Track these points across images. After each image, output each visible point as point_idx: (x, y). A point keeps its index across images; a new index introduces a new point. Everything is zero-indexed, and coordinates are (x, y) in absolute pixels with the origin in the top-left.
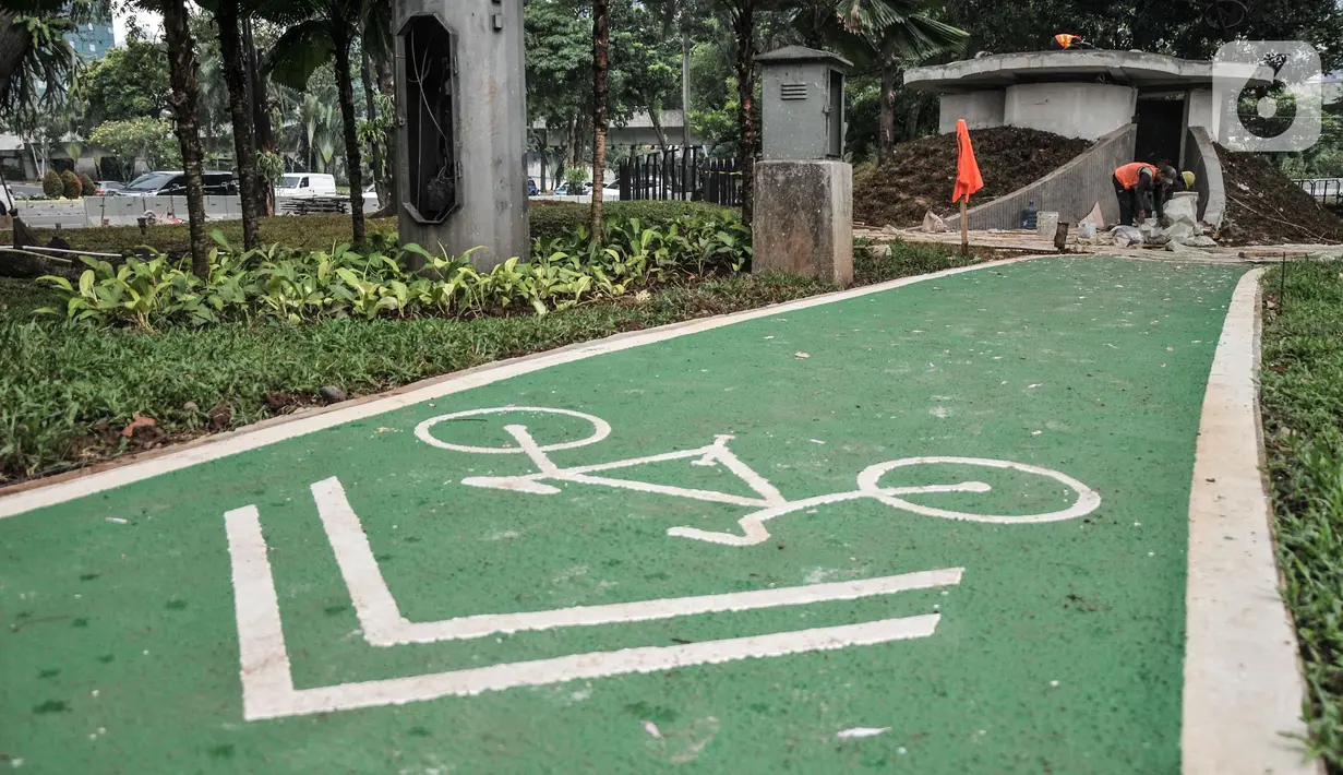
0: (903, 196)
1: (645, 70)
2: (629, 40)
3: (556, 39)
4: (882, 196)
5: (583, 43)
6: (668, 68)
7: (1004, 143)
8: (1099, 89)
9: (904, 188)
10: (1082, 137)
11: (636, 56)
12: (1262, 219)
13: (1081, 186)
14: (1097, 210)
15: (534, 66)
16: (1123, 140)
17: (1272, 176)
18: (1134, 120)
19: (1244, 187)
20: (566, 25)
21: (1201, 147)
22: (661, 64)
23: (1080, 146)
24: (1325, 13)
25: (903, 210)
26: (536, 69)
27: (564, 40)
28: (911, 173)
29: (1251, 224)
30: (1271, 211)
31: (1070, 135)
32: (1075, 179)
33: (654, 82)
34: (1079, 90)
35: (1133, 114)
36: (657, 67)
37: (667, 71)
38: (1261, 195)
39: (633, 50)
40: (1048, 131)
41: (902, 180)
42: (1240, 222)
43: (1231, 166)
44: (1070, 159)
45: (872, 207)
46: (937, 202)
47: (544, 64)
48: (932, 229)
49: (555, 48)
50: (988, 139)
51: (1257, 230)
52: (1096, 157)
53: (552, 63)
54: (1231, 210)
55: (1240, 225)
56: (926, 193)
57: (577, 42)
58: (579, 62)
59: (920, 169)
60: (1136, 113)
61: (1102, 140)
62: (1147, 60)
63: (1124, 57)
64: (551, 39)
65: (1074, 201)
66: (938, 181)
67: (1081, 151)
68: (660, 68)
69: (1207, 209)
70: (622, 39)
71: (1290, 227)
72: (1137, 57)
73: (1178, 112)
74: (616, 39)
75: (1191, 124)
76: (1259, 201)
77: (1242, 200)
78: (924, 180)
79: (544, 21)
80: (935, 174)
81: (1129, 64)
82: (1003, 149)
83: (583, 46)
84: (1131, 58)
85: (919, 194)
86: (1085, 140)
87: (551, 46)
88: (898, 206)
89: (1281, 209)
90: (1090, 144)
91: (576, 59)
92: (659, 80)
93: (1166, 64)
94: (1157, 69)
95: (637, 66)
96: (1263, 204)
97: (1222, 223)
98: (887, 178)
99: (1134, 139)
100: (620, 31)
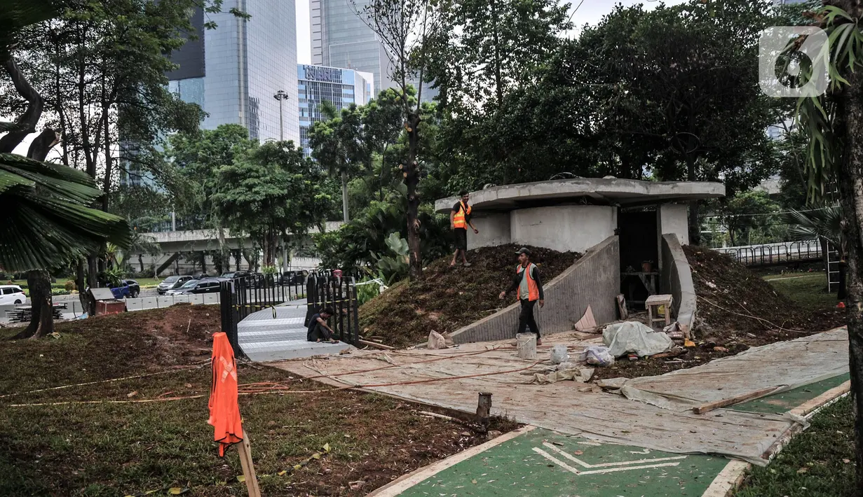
0: (419, 312)
1: (313, 199)
2: (301, 179)
3: (250, 181)
4: (403, 313)
5: (269, 182)
6: (329, 196)
7: (507, 260)
8: (583, 210)
9: (421, 304)
10: (573, 250)
11: (306, 189)
12: (729, 315)
13: (573, 294)
14: (589, 312)
15: (236, 200)
16: (607, 250)
17: (734, 271)
18: (617, 232)
19: (712, 285)
20: (257, 171)
21: (673, 252)
22: (323, 194)
23: (570, 258)
24: (756, 140)
25: (418, 325)
26: (237, 202)
27: (256, 181)
28: (430, 290)
29: (719, 322)
30: (737, 305)
31: (561, 248)
32: (567, 288)
33: (319, 207)
34: (566, 212)
35: (615, 226)
36: (320, 196)
37: (328, 199)
38: (726, 291)
39: (304, 186)
40: (544, 247)
41: (422, 297)
42: (710, 321)
43: (700, 266)
44: (562, 270)
45: (393, 323)
46: (448, 317)
47: (242, 198)
48: (436, 346)
49: (250, 187)
50: (494, 257)
51: (726, 328)
52: (584, 265)
53: (247, 197)
54: (702, 309)
55: (710, 323)
56: (439, 308)
57: (266, 182)
58: (266, 195)
59: (437, 286)
60: (618, 226)
61: (589, 252)
62: (618, 185)
63: (598, 183)
64: (247, 181)
65: (567, 307)
66: (450, 296)
67: (572, 263)
68: (323, 197)
69: (680, 310)
70: (296, 179)
71: (755, 321)
72: (609, 183)
73: (653, 222)
74: (292, 179)
75: (664, 232)
76: (725, 297)
77: (711, 297)
78: (440, 296)
79: (242, 169)
80: (448, 290)
81: (603, 188)
82: (506, 264)
83: (269, 184)
84: (605, 185)
85: (433, 310)
86: (576, 253)
87: (247, 185)
88: (413, 323)
89: (745, 303)
90: (579, 256)
91: (264, 194)
92: (323, 205)
93: (634, 186)
94: (627, 191)
95: (308, 196)
96: (729, 299)
97: (694, 323)
98: (411, 295)
99: (618, 248)
100: (295, 174)
